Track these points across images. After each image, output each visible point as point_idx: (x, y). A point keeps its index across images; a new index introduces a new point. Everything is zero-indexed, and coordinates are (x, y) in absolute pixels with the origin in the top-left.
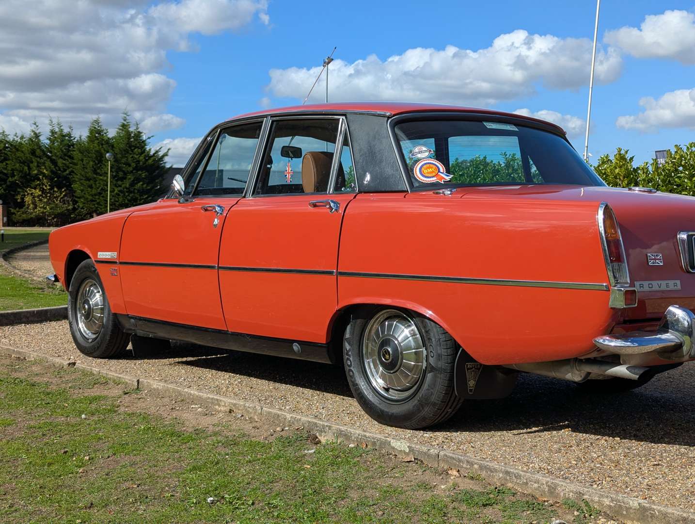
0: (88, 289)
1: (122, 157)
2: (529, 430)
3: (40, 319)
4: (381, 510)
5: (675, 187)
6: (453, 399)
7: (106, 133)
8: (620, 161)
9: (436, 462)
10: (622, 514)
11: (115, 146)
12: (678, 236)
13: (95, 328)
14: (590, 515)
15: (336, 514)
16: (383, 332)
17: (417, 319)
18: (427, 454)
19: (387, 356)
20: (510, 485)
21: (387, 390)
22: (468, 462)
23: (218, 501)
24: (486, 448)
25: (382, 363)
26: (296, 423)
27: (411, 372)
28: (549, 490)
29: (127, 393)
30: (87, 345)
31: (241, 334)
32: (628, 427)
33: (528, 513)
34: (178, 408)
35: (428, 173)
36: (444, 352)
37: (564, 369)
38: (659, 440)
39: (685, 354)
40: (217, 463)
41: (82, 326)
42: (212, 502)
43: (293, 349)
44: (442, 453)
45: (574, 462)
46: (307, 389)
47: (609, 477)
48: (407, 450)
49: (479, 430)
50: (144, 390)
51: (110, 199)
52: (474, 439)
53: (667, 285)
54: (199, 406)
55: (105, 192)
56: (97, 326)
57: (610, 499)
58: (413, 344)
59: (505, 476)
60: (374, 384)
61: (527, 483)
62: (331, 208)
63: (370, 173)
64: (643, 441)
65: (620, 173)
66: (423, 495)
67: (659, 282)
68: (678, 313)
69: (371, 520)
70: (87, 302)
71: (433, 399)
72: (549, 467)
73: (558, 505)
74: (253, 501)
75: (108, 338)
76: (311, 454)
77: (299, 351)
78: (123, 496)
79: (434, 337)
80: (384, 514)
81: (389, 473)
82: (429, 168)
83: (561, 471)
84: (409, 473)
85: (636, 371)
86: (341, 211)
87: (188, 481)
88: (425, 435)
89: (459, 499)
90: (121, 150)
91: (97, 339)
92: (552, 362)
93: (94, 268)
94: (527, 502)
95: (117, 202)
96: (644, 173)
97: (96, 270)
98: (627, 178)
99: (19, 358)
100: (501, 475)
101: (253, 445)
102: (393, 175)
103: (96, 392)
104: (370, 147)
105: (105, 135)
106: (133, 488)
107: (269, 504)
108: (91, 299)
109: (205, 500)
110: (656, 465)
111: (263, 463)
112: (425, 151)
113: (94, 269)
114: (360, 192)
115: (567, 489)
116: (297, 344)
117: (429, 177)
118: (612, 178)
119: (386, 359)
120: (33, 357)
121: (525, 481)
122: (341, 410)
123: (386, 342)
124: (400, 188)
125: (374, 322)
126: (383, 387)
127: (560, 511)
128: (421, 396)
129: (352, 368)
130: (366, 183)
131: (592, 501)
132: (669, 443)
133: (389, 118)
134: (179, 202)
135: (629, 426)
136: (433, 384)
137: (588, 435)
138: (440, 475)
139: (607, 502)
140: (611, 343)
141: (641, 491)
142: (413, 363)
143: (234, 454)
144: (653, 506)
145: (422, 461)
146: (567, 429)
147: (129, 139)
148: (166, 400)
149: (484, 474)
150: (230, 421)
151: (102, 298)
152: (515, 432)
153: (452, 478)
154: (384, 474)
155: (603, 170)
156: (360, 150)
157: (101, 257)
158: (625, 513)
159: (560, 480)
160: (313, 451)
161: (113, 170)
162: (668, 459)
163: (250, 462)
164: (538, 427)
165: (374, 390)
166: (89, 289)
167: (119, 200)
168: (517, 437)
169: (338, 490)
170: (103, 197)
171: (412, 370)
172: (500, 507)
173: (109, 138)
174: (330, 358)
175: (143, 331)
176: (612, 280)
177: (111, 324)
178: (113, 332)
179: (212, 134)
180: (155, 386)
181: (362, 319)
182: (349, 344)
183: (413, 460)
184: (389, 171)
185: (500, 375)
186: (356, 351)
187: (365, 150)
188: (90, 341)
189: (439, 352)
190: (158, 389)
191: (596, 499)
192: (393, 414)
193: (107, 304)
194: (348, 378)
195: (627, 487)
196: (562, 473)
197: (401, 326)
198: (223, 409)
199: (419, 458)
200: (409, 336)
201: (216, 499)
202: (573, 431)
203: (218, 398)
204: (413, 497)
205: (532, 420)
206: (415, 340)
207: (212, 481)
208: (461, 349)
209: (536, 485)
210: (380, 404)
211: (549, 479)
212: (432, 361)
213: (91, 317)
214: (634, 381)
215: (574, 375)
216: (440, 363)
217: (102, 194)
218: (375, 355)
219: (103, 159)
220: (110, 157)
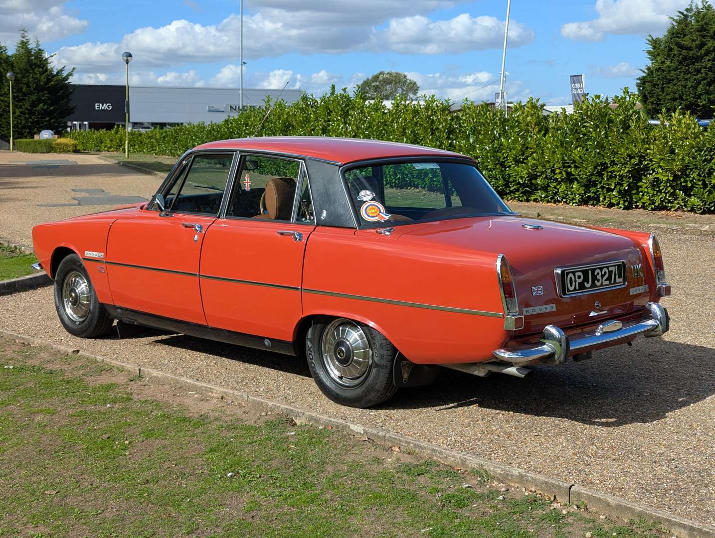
0: (73, 279)
1: (23, 77)
2: (447, 406)
3: (10, 291)
4: (350, 480)
5: (581, 136)
6: (391, 387)
7: (4, 51)
8: (532, 110)
9: (384, 442)
10: (508, 479)
11: (14, 65)
12: (555, 271)
13: (82, 313)
14: (488, 480)
15: (319, 483)
16: (338, 335)
17: (365, 328)
18: (376, 436)
19: (342, 354)
20: (435, 458)
21: (341, 378)
22: (406, 442)
23: (235, 475)
24: (416, 424)
25: (338, 359)
26: (276, 409)
27: (359, 366)
28: (461, 462)
29: (132, 380)
30: (75, 327)
31: (219, 329)
32: (520, 402)
33: (448, 479)
34: (178, 394)
35: (371, 213)
36: (385, 353)
37: (473, 368)
38: (541, 413)
39: (556, 359)
40: (227, 445)
41: (69, 311)
42: (231, 476)
43: (265, 344)
44: (387, 435)
45: (479, 435)
46: (272, 370)
47: (503, 447)
48: (362, 432)
49: (410, 408)
50: (146, 377)
51: (13, 121)
52: (407, 416)
53: (546, 308)
54: (195, 392)
55: (7, 113)
56: (84, 311)
57: (501, 469)
58: (361, 345)
59: (432, 452)
60: (332, 375)
61: (446, 458)
62: (296, 238)
63: (326, 210)
64: (529, 414)
65: (531, 121)
66: (376, 468)
67: (540, 307)
68: (552, 330)
69: (344, 487)
70: (73, 290)
71: (377, 387)
72: (462, 440)
73: (467, 473)
74: (260, 474)
75: (95, 322)
76: (293, 435)
77: (269, 345)
78: (168, 473)
79: (378, 342)
80: (352, 483)
81: (351, 450)
82: (372, 209)
83: (470, 443)
84: (365, 451)
85: (523, 371)
86: (304, 240)
87: (210, 460)
88: (371, 413)
89: (401, 470)
90: (21, 70)
91: (85, 323)
92: (464, 364)
93: (80, 262)
94: (447, 471)
95: (20, 124)
96: (553, 121)
97: (82, 264)
98: (538, 126)
99: (23, 343)
100: (429, 451)
101: (248, 429)
102: (344, 214)
103: (105, 379)
104: (326, 189)
105: (4, 52)
106: (172, 467)
107: (271, 477)
108: (77, 289)
109: (226, 475)
110: (537, 435)
111: (260, 445)
112: (369, 195)
113: (80, 264)
114: (318, 225)
115: (473, 462)
116: (268, 340)
117: (373, 217)
118: (524, 125)
119: (340, 356)
120: (38, 343)
121: (445, 456)
122: (303, 390)
123: (340, 343)
124: (350, 226)
125: (331, 326)
126: (339, 377)
127: (468, 477)
128: (368, 384)
129: (313, 361)
130: (322, 218)
131: (489, 470)
132: (548, 416)
133: (340, 167)
134: (160, 215)
135: (521, 400)
136: (377, 377)
137: (490, 410)
138: (387, 451)
139: (499, 471)
140: (505, 355)
141: (524, 457)
142: (361, 360)
143: (236, 437)
144: (527, 474)
145: (373, 440)
146: (475, 405)
147: (29, 57)
148: (167, 387)
149: (417, 450)
150: (223, 406)
151: (88, 288)
152: (437, 408)
153: (395, 453)
154: (348, 451)
155: (516, 117)
156: (318, 190)
157: (88, 255)
158: (510, 478)
159: (469, 455)
160: (293, 433)
161: (14, 91)
162: (545, 430)
163: (250, 444)
164: (453, 403)
165: (332, 379)
166: (75, 280)
167: (22, 122)
168: (438, 413)
169: (317, 465)
170: (5, 118)
171: (361, 364)
172: (428, 475)
173: (8, 56)
174: (294, 351)
175: (128, 318)
176: (506, 311)
177: (97, 311)
178: (99, 317)
179: (187, 158)
180: (155, 375)
181: (321, 324)
182: (311, 343)
183: (367, 439)
184: (341, 211)
185: (427, 368)
186: (316, 347)
187: (322, 191)
188: (77, 323)
189: (382, 353)
190: (157, 377)
191: (492, 469)
192: (346, 397)
193: (93, 294)
194: (310, 368)
195: (515, 455)
196: (471, 444)
197: (352, 331)
198: (215, 395)
199: (371, 438)
200: (359, 339)
201: (234, 474)
202: (480, 406)
203: (211, 387)
204: (370, 469)
205: (449, 396)
206: (363, 342)
207: (227, 460)
208: (398, 352)
209: (453, 459)
210: (336, 389)
211: (461, 455)
212: (376, 359)
213: (78, 304)
214: (522, 378)
215: (480, 372)
216: (382, 361)
217: (3, 115)
218: (332, 352)
219: (3, 78)
220: (11, 76)
